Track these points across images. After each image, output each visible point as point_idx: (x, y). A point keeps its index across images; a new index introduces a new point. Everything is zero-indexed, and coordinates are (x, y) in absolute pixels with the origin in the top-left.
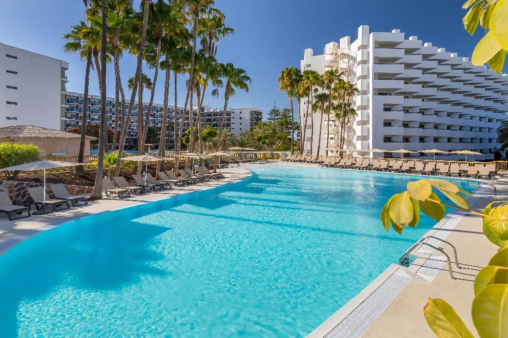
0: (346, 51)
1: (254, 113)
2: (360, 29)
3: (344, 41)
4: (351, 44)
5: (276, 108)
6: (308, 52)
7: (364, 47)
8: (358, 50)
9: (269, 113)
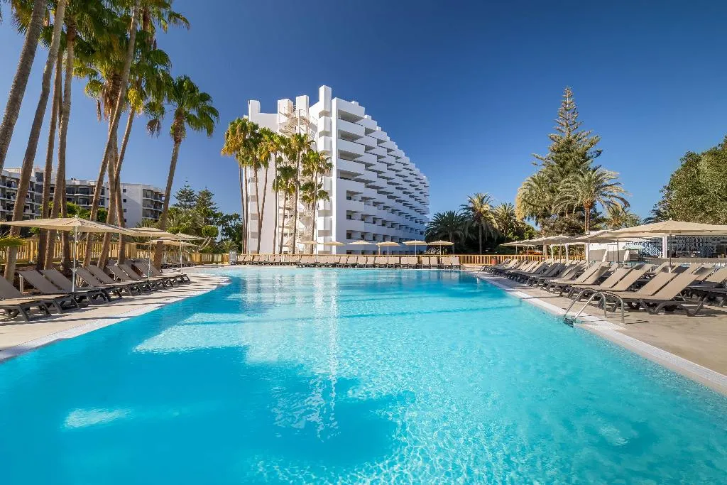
0: (303, 114)
1: (149, 193)
2: (322, 90)
3: (302, 100)
4: (310, 106)
5: (188, 189)
6: (254, 105)
7: (326, 114)
8: (320, 117)
9: (177, 195)
